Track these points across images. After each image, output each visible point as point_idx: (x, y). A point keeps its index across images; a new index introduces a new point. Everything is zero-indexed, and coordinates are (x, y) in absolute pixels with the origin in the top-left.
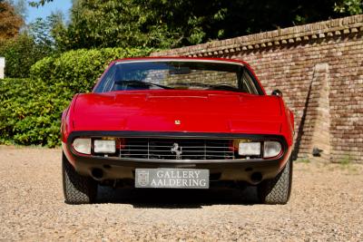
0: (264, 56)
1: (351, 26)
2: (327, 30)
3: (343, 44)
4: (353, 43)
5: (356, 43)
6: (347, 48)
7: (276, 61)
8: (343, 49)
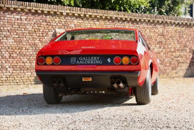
0: (8, 16)
1: (86, 13)
2: (68, 11)
3: (76, 21)
4: (82, 22)
5: (85, 22)
6: (78, 24)
7: (19, 21)
8: (75, 24)
